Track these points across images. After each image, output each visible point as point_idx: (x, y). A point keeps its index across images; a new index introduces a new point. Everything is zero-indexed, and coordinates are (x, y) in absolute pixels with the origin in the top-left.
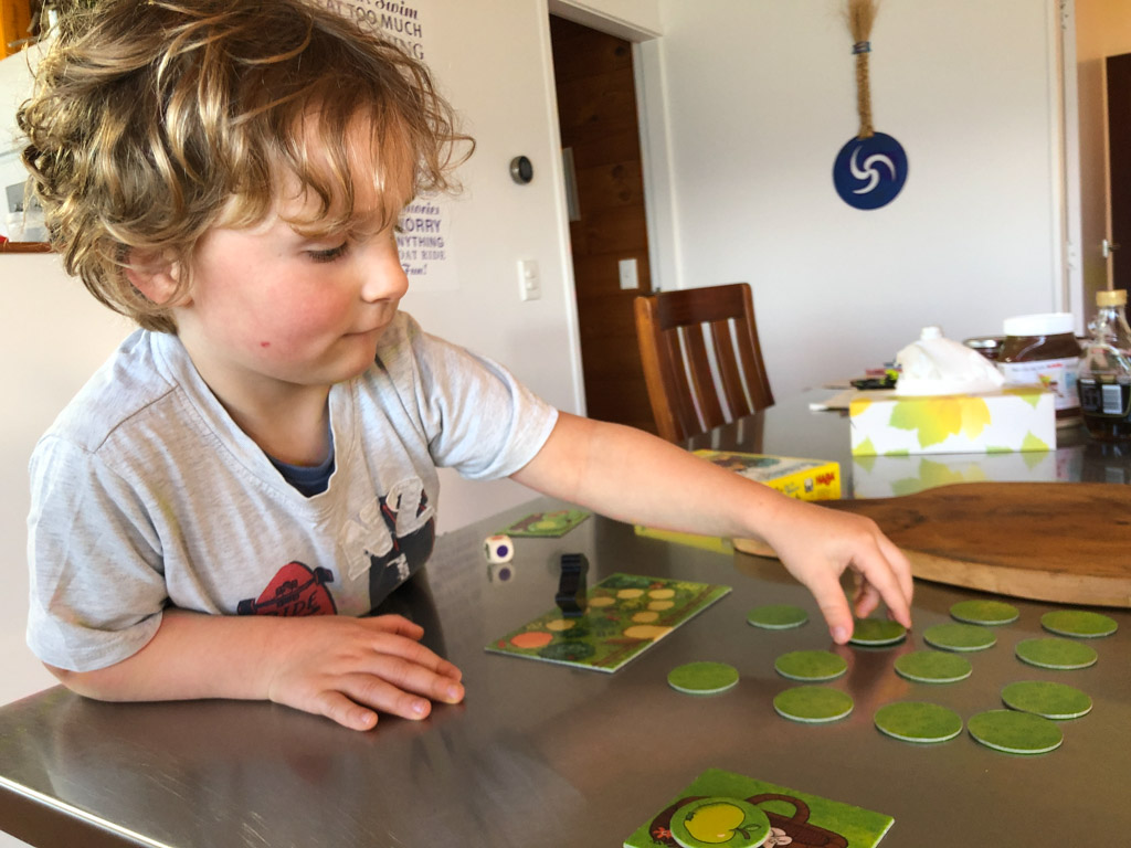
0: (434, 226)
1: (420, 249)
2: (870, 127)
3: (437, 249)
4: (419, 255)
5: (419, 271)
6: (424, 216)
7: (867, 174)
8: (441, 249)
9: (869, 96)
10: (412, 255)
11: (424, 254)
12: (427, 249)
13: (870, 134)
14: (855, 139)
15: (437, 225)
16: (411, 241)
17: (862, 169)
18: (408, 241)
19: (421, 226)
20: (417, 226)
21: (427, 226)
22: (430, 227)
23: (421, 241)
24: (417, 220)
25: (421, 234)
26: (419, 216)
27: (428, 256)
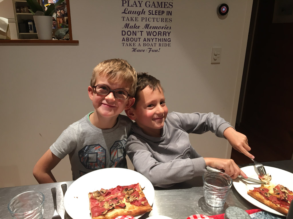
0: (167, 34)
1: (158, 43)
3: (167, 43)
4: (157, 45)
5: (156, 51)
6: (163, 30)
8: (169, 43)
10: (154, 45)
11: (160, 45)
12: (161, 43)
15: (169, 34)
16: (154, 40)
18: (153, 40)
19: (161, 34)
20: (159, 34)
21: (164, 34)
22: (166, 34)
23: (159, 40)
24: (159, 32)
25: (160, 37)
26: (160, 30)
27: (162, 45)
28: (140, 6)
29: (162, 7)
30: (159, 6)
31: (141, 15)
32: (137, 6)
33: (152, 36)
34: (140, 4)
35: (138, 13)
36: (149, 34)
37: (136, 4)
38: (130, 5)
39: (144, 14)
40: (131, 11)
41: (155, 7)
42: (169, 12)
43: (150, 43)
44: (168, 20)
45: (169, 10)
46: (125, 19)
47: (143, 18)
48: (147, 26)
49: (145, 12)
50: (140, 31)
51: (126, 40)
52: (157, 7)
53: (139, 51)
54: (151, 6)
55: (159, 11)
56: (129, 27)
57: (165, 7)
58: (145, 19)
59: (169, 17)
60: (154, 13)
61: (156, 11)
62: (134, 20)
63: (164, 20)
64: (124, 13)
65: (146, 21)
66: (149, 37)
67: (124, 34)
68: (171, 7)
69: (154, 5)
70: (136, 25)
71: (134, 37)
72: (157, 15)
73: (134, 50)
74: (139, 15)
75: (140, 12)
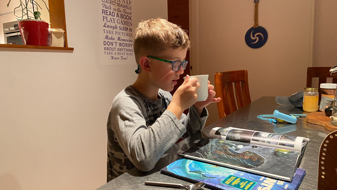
1: (126, 52)
2: (257, 24)
3: (131, 52)
5: (126, 59)
6: (128, 43)
7: (255, 38)
9: (258, 15)
10: (124, 54)
11: (127, 54)
12: (128, 52)
13: (257, 27)
14: (253, 27)
15: (132, 46)
16: (124, 49)
17: (254, 37)
19: (127, 45)
20: (126, 45)
21: (129, 45)
22: (130, 46)
23: (126, 50)
24: (126, 44)
25: (127, 48)
26: (127, 42)
27: (128, 54)
28: (114, 23)
29: (126, 25)
30: (125, 24)
31: (115, 29)
32: (112, 22)
33: (122, 47)
34: (114, 21)
35: (113, 28)
36: (120, 45)
37: (111, 21)
38: (108, 21)
39: (117, 29)
40: (109, 26)
41: (123, 24)
42: (130, 29)
43: (122, 52)
44: (130, 35)
45: (130, 27)
46: (105, 32)
47: (116, 32)
48: (119, 39)
49: (117, 27)
50: (115, 42)
51: (106, 49)
52: (124, 25)
53: (115, 58)
54: (120, 23)
55: (125, 28)
56: (108, 39)
57: (128, 25)
58: (118, 32)
59: (131, 32)
60: (122, 29)
61: (123, 27)
62: (111, 33)
63: (128, 35)
64: (104, 26)
65: (118, 34)
66: (121, 47)
67: (105, 44)
68: (131, 25)
69: (122, 23)
70: (112, 37)
71: (112, 47)
72: (124, 30)
73: (112, 58)
74: (114, 29)
75: (114, 27)
